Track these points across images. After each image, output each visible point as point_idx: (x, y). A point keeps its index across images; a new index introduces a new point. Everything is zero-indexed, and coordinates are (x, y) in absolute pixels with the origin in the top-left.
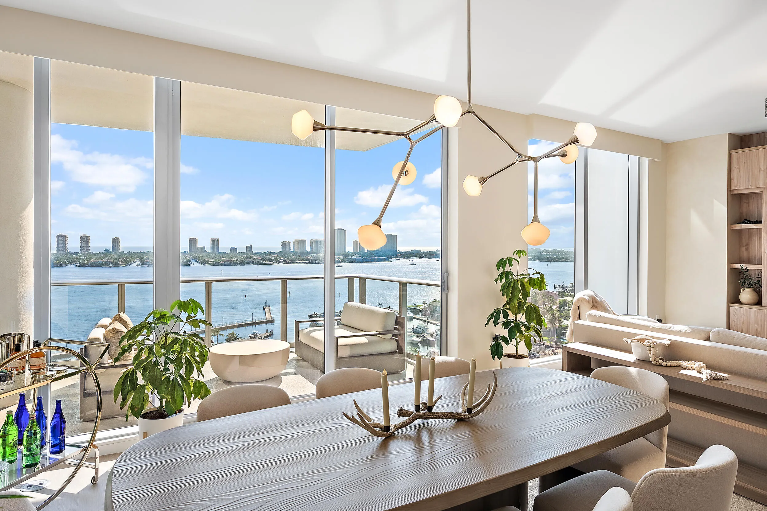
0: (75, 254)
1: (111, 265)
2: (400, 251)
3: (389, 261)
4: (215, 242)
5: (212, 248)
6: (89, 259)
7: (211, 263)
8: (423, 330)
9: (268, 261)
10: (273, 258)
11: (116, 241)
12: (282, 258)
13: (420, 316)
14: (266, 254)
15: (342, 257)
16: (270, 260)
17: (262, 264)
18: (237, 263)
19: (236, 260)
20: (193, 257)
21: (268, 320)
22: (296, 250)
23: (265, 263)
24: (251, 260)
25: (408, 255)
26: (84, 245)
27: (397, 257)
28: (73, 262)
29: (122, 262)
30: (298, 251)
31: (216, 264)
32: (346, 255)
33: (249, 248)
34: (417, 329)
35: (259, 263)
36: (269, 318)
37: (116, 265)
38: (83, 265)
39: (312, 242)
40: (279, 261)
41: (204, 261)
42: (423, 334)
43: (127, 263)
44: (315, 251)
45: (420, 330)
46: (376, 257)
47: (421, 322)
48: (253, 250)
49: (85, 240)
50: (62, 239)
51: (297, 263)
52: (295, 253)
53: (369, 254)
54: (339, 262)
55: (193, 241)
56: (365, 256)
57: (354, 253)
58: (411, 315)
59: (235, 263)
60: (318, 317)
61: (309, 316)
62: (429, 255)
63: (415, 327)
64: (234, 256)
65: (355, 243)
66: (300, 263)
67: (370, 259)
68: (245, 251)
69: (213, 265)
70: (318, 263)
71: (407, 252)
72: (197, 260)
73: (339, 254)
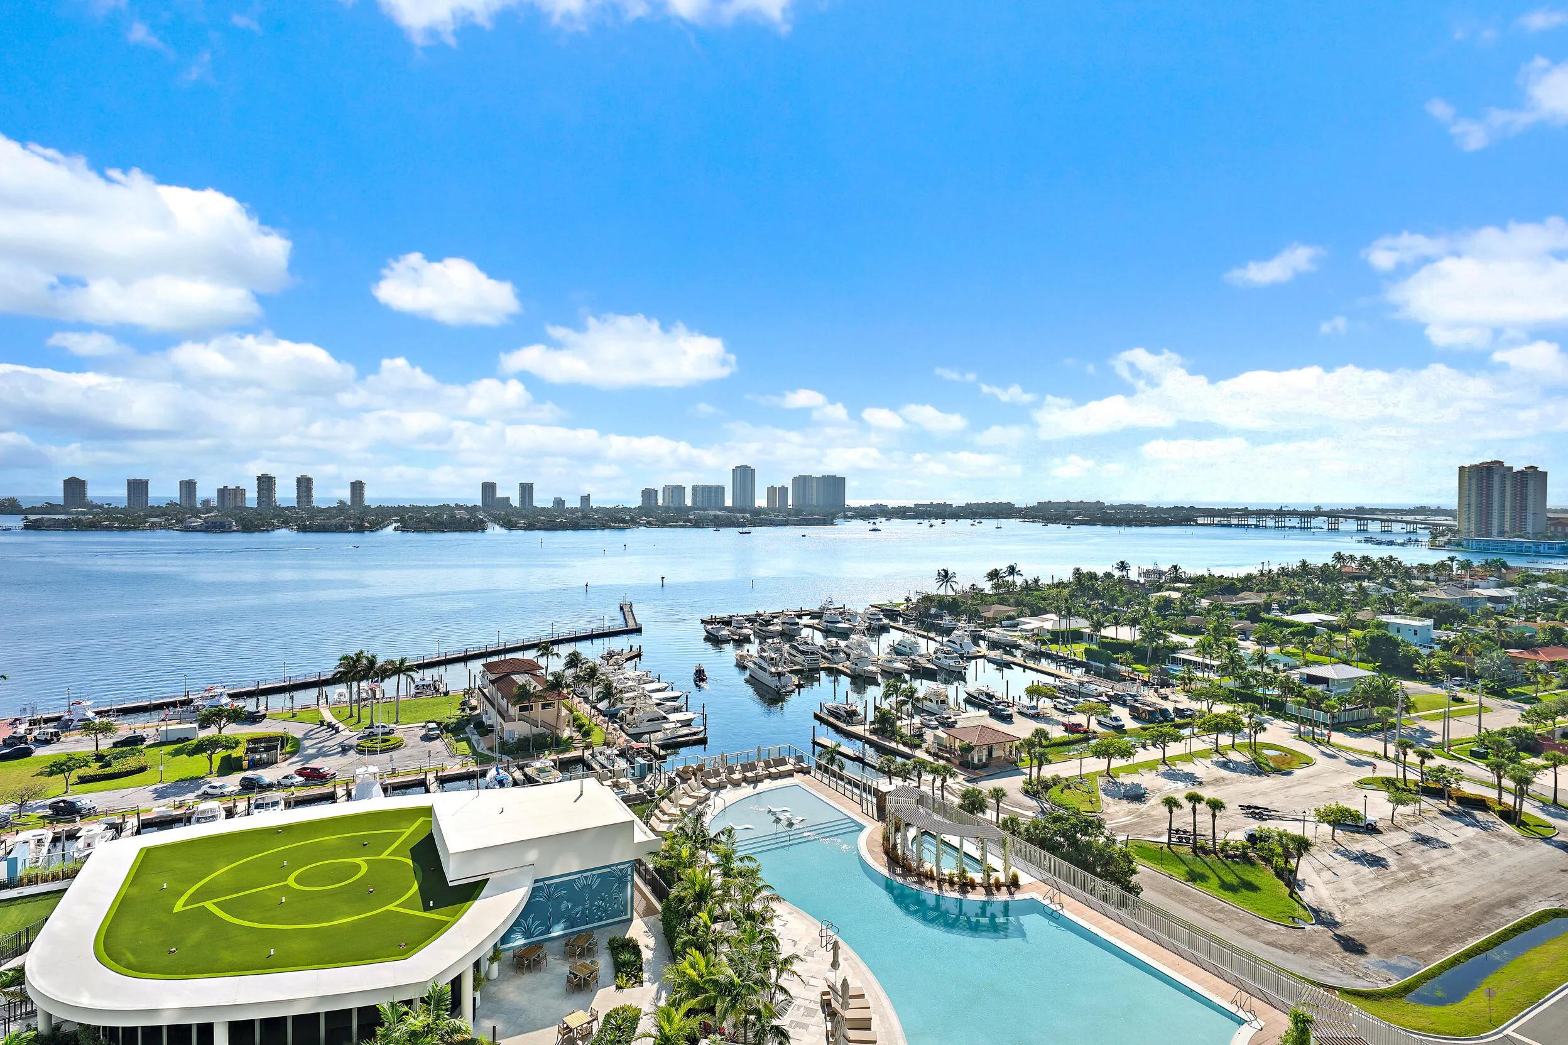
0: (287, 508)
1: (350, 528)
2: (851, 506)
3: (832, 524)
4: (526, 490)
5: (522, 498)
6: (311, 518)
7: (521, 527)
8: (910, 648)
9: (619, 523)
10: (627, 518)
11: (357, 488)
12: (644, 518)
13: (900, 624)
14: (615, 510)
15: (748, 515)
16: (623, 521)
17: (609, 527)
18: (566, 526)
19: (563, 520)
20: (490, 515)
21: (631, 628)
22: (666, 504)
23: (615, 527)
24: (590, 520)
25: (865, 514)
26: (304, 494)
27: (846, 517)
28: (285, 524)
29: (369, 523)
30: (672, 505)
31: (530, 527)
32: (758, 512)
33: (586, 499)
34: (899, 646)
35: (604, 526)
36: (631, 625)
37: (360, 529)
38: (303, 529)
39: (695, 489)
40: (639, 523)
41: (510, 521)
42: (911, 657)
43: (377, 525)
44: (700, 504)
45: (903, 649)
46: (810, 517)
47: (906, 635)
48: (594, 504)
49: (304, 485)
50: (266, 483)
51: (671, 526)
52: (666, 509)
53: (797, 512)
54: (743, 525)
55: (488, 488)
56: (789, 515)
57: (770, 509)
58: (886, 621)
59: (563, 527)
60: (718, 623)
61: (703, 622)
62: (903, 513)
63: (896, 643)
64: (562, 515)
65: (771, 490)
66: (675, 527)
67: (800, 520)
68: (579, 506)
69: (525, 529)
70: (707, 526)
71: (865, 508)
72: (497, 520)
73: (744, 511)
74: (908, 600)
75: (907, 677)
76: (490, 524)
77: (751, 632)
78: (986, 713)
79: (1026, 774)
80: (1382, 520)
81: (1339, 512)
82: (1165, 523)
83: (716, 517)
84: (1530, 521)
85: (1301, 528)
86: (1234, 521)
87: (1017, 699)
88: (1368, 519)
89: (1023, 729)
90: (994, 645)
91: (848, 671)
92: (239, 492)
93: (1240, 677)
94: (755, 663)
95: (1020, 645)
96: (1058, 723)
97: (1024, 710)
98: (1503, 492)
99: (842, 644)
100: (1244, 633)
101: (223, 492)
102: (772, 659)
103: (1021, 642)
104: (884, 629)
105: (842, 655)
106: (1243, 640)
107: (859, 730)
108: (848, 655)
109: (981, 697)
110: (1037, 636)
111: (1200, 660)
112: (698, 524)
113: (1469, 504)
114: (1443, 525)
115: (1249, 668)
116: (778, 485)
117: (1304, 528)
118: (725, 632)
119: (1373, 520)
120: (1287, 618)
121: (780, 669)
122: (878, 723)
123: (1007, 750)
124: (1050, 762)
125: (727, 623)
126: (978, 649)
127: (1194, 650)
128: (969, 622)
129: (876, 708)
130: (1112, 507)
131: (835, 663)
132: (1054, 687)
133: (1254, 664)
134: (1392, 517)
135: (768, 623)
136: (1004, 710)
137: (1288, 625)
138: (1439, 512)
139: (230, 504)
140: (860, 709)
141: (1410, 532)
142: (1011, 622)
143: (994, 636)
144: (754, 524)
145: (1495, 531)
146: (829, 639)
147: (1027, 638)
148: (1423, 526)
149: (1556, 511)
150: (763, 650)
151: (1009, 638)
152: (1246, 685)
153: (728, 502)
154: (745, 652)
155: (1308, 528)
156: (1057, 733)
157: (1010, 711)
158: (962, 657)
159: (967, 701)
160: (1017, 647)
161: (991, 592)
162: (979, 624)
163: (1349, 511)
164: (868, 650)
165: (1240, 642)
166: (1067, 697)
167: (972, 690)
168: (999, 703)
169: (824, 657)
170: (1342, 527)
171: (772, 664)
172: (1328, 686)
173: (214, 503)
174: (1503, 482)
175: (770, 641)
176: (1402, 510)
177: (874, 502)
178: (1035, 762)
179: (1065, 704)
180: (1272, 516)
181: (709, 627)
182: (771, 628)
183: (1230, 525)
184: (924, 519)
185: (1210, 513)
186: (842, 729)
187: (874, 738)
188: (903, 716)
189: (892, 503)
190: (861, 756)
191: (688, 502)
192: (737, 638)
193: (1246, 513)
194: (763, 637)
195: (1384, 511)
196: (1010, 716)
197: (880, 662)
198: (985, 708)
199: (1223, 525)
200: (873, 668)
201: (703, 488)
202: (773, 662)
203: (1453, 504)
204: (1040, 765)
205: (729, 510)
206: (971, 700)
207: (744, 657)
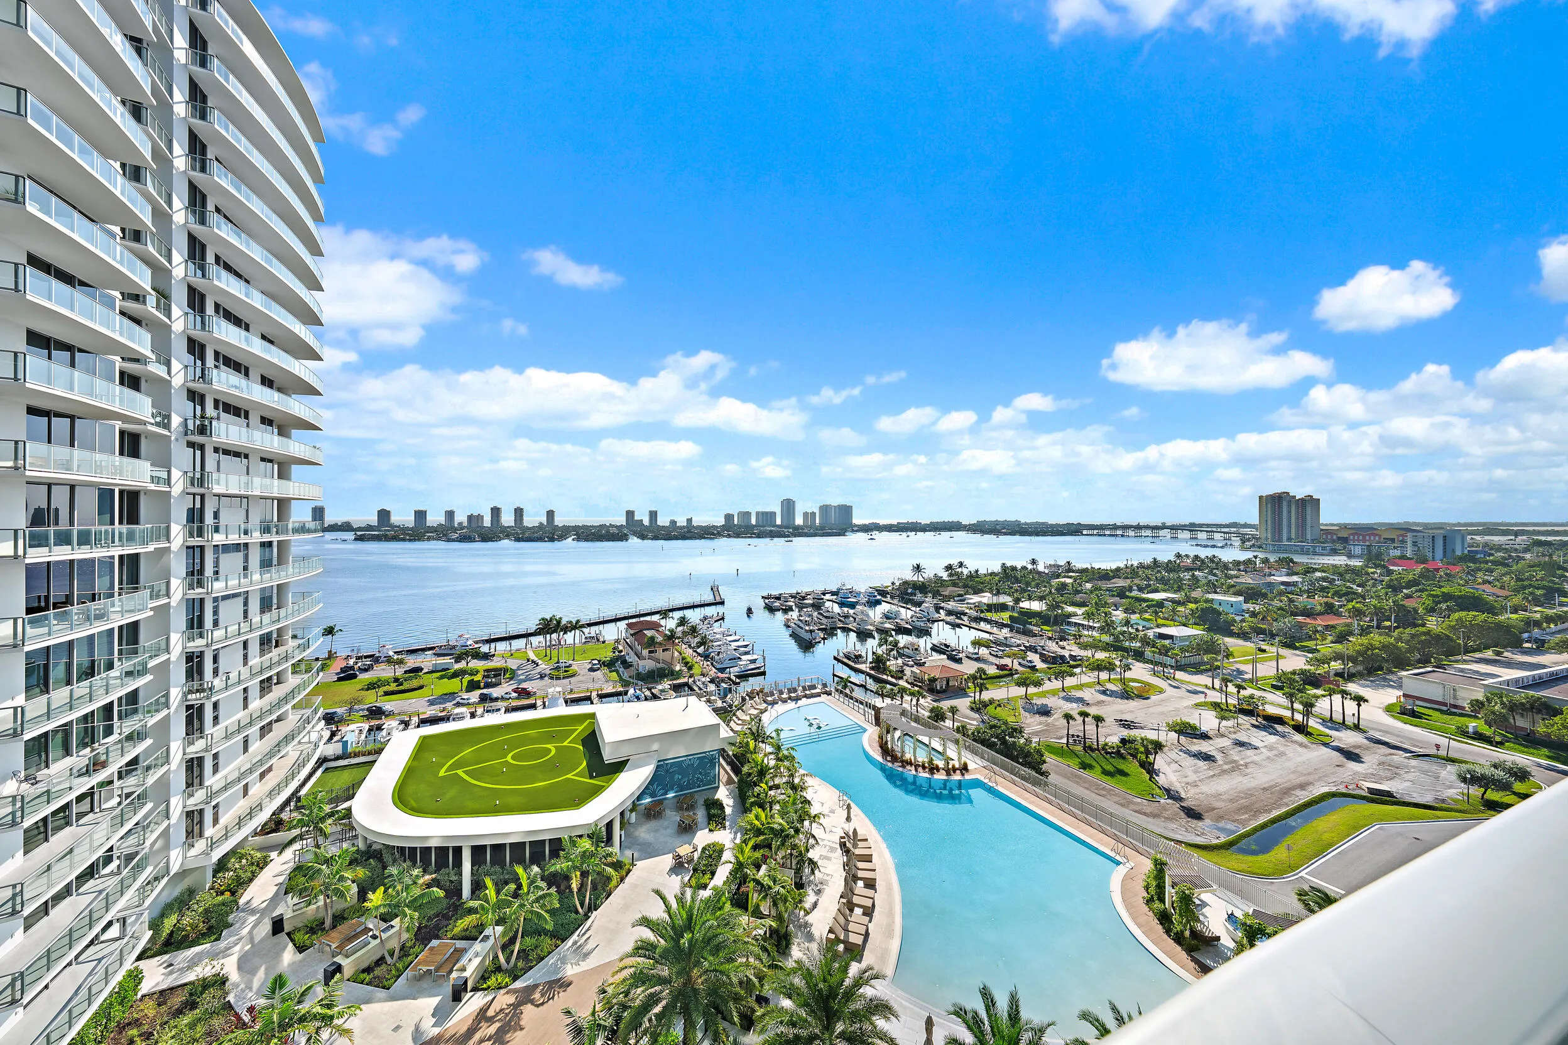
0: (508, 527)
1: (547, 539)
2: (856, 524)
3: (845, 535)
4: (653, 515)
5: (651, 520)
6: (523, 533)
7: (650, 538)
8: (895, 615)
9: (711, 535)
10: (716, 532)
11: (550, 514)
12: (726, 532)
13: (888, 599)
14: (708, 527)
15: (791, 530)
16: (713, 534)
17: (704, 538)
18: (678, 537)
19: (676, 534)
20: (631, 531)
22: (740, 523)
23: (708, 537)
24: (692, 534)
25: (866, 529)
26: (518, 518)
27: (853, 531)
28: (508, 536)
29: (558, 536)
30: (743, 524)
31: (656, 538)
32: (797, 528)
33: (689, 521)
34: (888, 614)
35: (701, 537)
36: (718, 600)
37: (552, 540)
38: (518, 540)
39: (757, 513)
40: (723, 535)
41: (643, 535)
42: (896, 621)
43: (562, 538)
44: (761, 523)
45: (891, 615)
46: (830, 531)
47: (892, 606)
49: (519, 513)
50: (496, 512)
51: (743, 537)
52: (739, 526)
53: (822, 528)
54: (788, 536)
55: (630, 514)
56: (817, 529)
57: (805, 526)
58: (879, 597)
59: (676, 538)
60: (772, 598)
61: (763, 597)
62: (890, 528)
63: (886, 611)
64: (674, 530)
65: (805, 514)
66: (745, 537)
67: (824, 533)
68: (685, 524)
69: (652, 539)
70: (766, 537)
71: (865, 525)
72: (635, 534)
73: (787, 527)
74: (893, 584)
75: (893, 633)
76: (631, 537)
77: (793, 604)
78: (945, 657)
79: (971, 697)
80: (1207, 532)
81: (1177, 526)
82: (1062, 534)
83: (771, 531)
84: (1309, 531)
85: (1152, 537)
86: (1108, 532)
87: (965, 648)
88: (1197, 531)
89: (969, 668)
90: (950, 613)
91: (855, 629)
92: (480, 518)
93: (1113, 635)
94: (794, 624)
95: (967, 613)
96: (992, 664)
97: (970, 655)
98: (1289, 512)
99: (851, 612)
100: (1115, 606)
101: (470, 517)
102: (806, 621)
103: (967, 611)
104: (878, 602)
105: (851, 619)
106: (1115, 610)
107: (862, 667)
108: (855, 619)
109: (941, 646)
110: (978, 607)
111: (1086, 623)
112: (759, 536)
113: (1266, 520)
114: (1249, 534)
115: (1119, 629)
116: (809, 511)
117: (1154, 537)
118: (777, 604)
119: (1201, 531)
120: (1144, 596)
121: (812, 628)
122: (875, 663)
123: (959, 681)
124: (987, 689)
125: (778, 598)
126: (939, 615)
127: (1082, 617)
128: (933, 598)
129: (873, 653)
130: (1026, 524)
131: (847, 624)
132: (989, 640)
133: (1123, 626)
134: (1215, 530)
135: (804, 598)
136: (956, 655)
137: (1145, 600)
138: (1246, 526)
139: (474, 525)
140: (864, 654)
141: (1226, 539)
142: (960, 598)
143: (949, 607)
144: (795, 536)
145: (1285, 538)
146: (843, 609)
147: (971, 608)
148: (1235, 535)
149: (1326, 525)
150: (800, 616)
151: (959, 608)
152: (1117, 639)
153: (779, 522)
154: (789, 617)
155: (1157, 537)
156: (992, 671)
157: (961, 655)
158: (928, 621)
159: (932, 649)
160: (965, 614)
161: (947, 579)
162: (939, 599)
163: (1185, 526)
164: (868, 615)
165: (1113, 612)
166: (998, 647)
167: (935, 642)
168: (953, 651)
169: (840, 620)
170: (1179, 536)
171: (807, 625)
172: (1173, 641)
173: (466, 524)
174: (1289, 506)
175: (805, 610)
176: (1221, 525)
177: (871, 521)
178: (978, 689)
179: (996, 652)
180: (1132, 529)
181: (767, 601)
182: (806, 602)
183: (1104, 535)
184: (903, 532)
185: (1091, 527)
186: (852, 666)
187: (872, 672)
188: (891, 659)
189: (882, 522)
190: (864, 683)
191: (753, 521)
192: (785, 608)
193: (1115, 527)
194: (801, 607)
195: (1208, 525)
196: (961, 659)
197: (875, 624)
198: (944, 654)
199: (1100, 535)
200: (871, 628)
201: (763, 513)
202: (807, 623)
203: (1255, 520)
204: (981, 691)
205: (778, 526)
206: (935, 648)
207: (788, 620)
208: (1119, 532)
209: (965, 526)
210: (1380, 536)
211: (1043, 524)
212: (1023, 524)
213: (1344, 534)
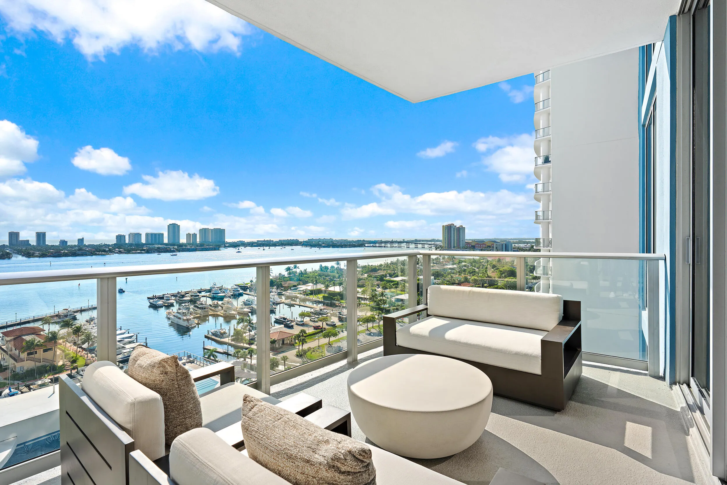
2: (228, 242)
3: (219, 250)
4: (41, 236)
5: (38, 241)
7: (37, 256)
8: (251, 302)
9: (102, 252)
10: (107, 249)
12: (117, 249)
13: (248, 292)
14: (100, 246)
15: (176, 247)
16: (105, 251)
17: (96, 255)
18: (68, 254)
19: (66, 252)
20: (14, 250)
22: (131, 242)
23: (99, 254)
24: (83, 251)
25: (235, 245)
27: (225, 247)
30: (134, 243)
31: (43, 256)
32: (181, 245)
33: (81, 241)
34: (247, 302)
35: (92, 254)
39: (147, 235)
40: (114, 252)
41: (29, 253)
42: (252, 306)
44: (150, 242)
46: (208, 247)
47: (250, 296)
51: (133, 253)
52: (131, 245)
53: (201, 245)
54: (173, 251)
55: (14, 235)
56: (197, 246)
57: (188, 244)
58: (241, 291)
59: (66, 255)
60: (157, 298)
61: (148, 298)
62: (252, 244)
63: (245, 300)
64: (64, 249)
65: (188, 235)
66: (135, 253)
67: (202, 249)
68: (76, 244)
69: (39, 257)
70: (154, 252)
71: (234, 243)
72: (19, 252)
73: (174, 245)
74: (252, 281)
75: (250, 314)
76: (14, 255)
77: (173, 301)
78: (283, 326)
79: (297, 349)
80: (422, 244)
81: (410, 241)
82: (354, 246)
83: (159, 248)
84: (461, 244)
85: (398, 247)
86: (377, 245)
87: (295, 319)
88: (418, 243)
89: (297, 330)
90: (288, 298)
91: (222, 315)
93: (376, 302)
94: (174, 316)
95: (298, 297)
96: (311, 326)
97: (298, 323)
98: (454, 234)
99: (220, 303)
100: (378, 285)
102: (183, 313)
103: (299, 295)
104: (241, 295)
105: (220, 308)
106: (378, 288)
107: (226, 340)
108: (222, 307)
109: (281, 319)
110: (305, 293)
111: (363, 296)
112: (148, 252)
113: (445, 238)
114: (439, 245)
115: (379, 298)
116: (192, 233)
117: (399, 247)
118: (160, 302)
119: (420, 244)
120: (392, 279)
121: (188, 317)
122: (235, 336)
123: (290, 340)
124: (306, 342)
125: (161, 298)
126: (281, 300)
127: (361, 293)
128: (277, 289)
129: (235, 329)
130: (336, 241)
131: (216, 312)
132: (311, 312)
133: (380, 296)
134: (425, 243)
135: (183, 296)
136: (290, 324)
137: (392, 281)
138: (438, 241)
140: (227, 331)
141: (430, 248)
142: (295, 288)
143: (288, 294)
144: (179, 251)
145: (452, 246)
146: (214, 301)
147: (301, 294)
148: (433, 245)
149: (468, 240)
150: (179, 309)
151: (294, 294)
152: (378, 305)
153: (166, 241)
154: (171, 311)
155: (400, 247)
156: (310, 330)
157: (293, 324)
158: (274, 304)
159: (275, 322)
160: (297, 297)
161: (287, 276)
162: (282, 290)
163: (413, 241)
164: (232, 304)
165: (377, 289)
166: (315, 316)
167: (277, 317)
168: (288, 321)
169: (211, 309)
170: (410, 246)
171: (184, 315)
172: (403, 302)
174: (454, 231)
175: (183, 305)
176: (428, 240)
177: (238, 240)
178: (301, 343)
179: (314, 319)
180: (389, 243)
181: (151, 301)
182: (185, 299)
183: (376, 247)
184: (261, 247)
185: (370, 242)
186: (218, 341)
187: (233, 343)
188: (247, 331)
189: (247, 240)
190: (226, 351)
192: (167, 305)
193: (381, 242)
194: (180, 303)
195: (423, 241)
196: (292, 326)
197: (237, 309)
198: (282, 324)
199: (374, 247)
200: (233, 312)
201: (152, 234)
202: (184, 314)
203: (441, 239)
204: (303, 344)
205: (166, 244)
206: (277, 322)
207: (169, 313)
208: (383, 245)
209: (301, 242)
210: (486, 244)
211: (345, 240)
212: (335, 241)
213: (473, 244)
